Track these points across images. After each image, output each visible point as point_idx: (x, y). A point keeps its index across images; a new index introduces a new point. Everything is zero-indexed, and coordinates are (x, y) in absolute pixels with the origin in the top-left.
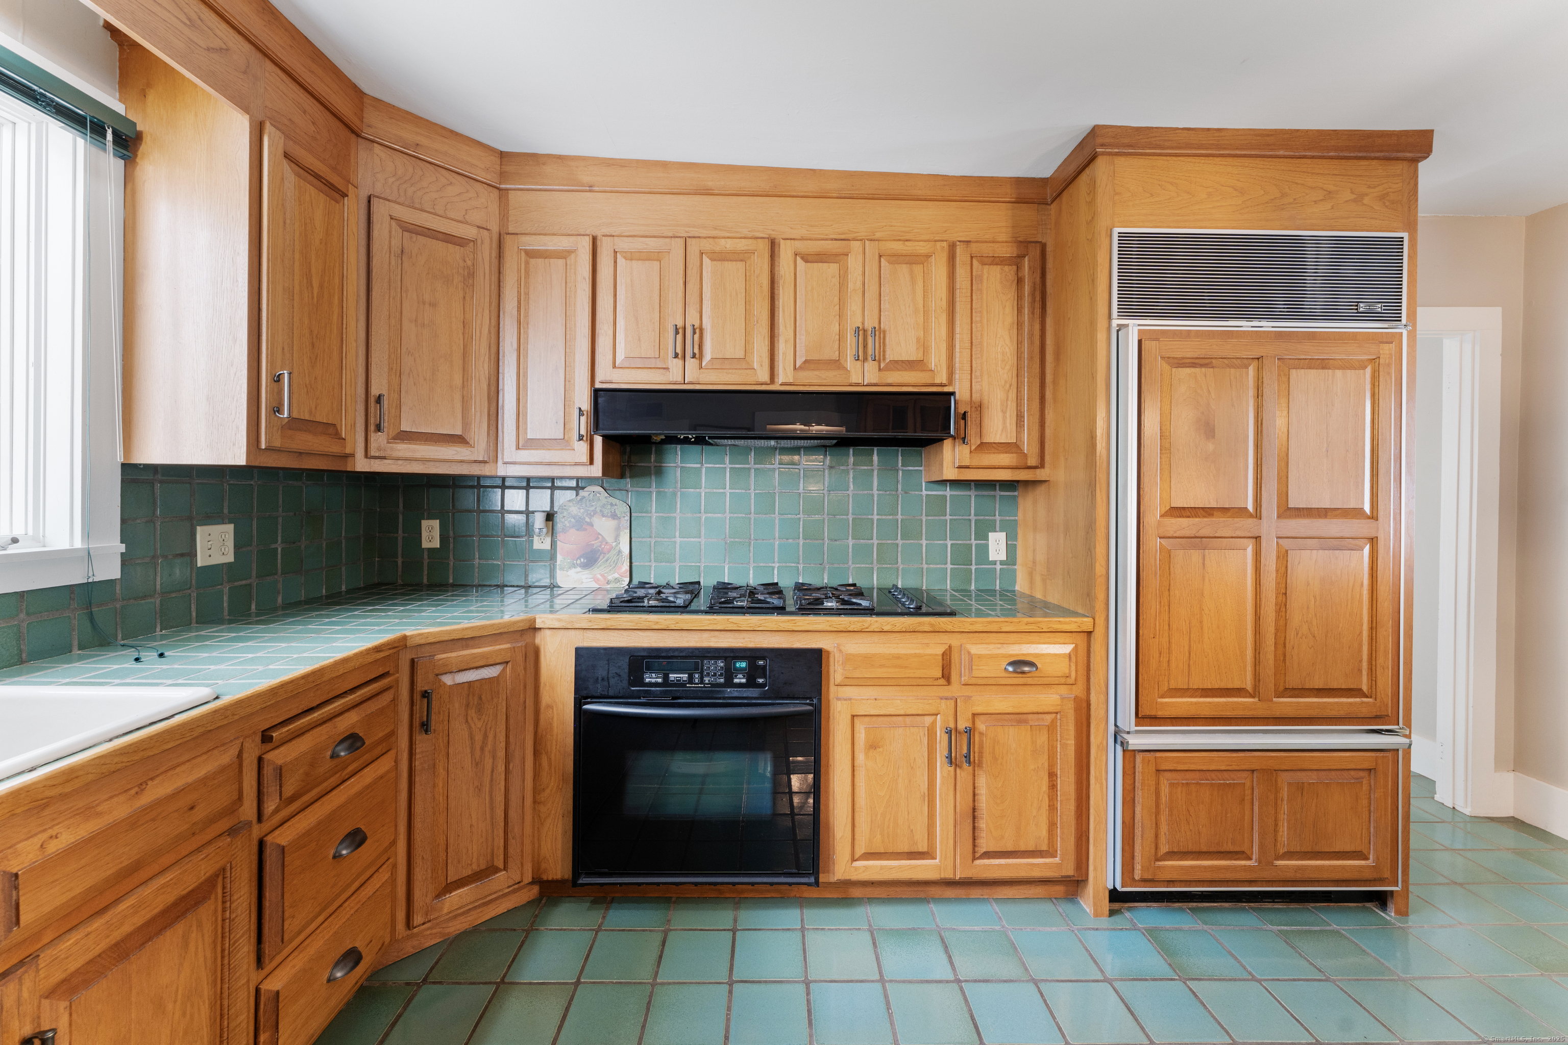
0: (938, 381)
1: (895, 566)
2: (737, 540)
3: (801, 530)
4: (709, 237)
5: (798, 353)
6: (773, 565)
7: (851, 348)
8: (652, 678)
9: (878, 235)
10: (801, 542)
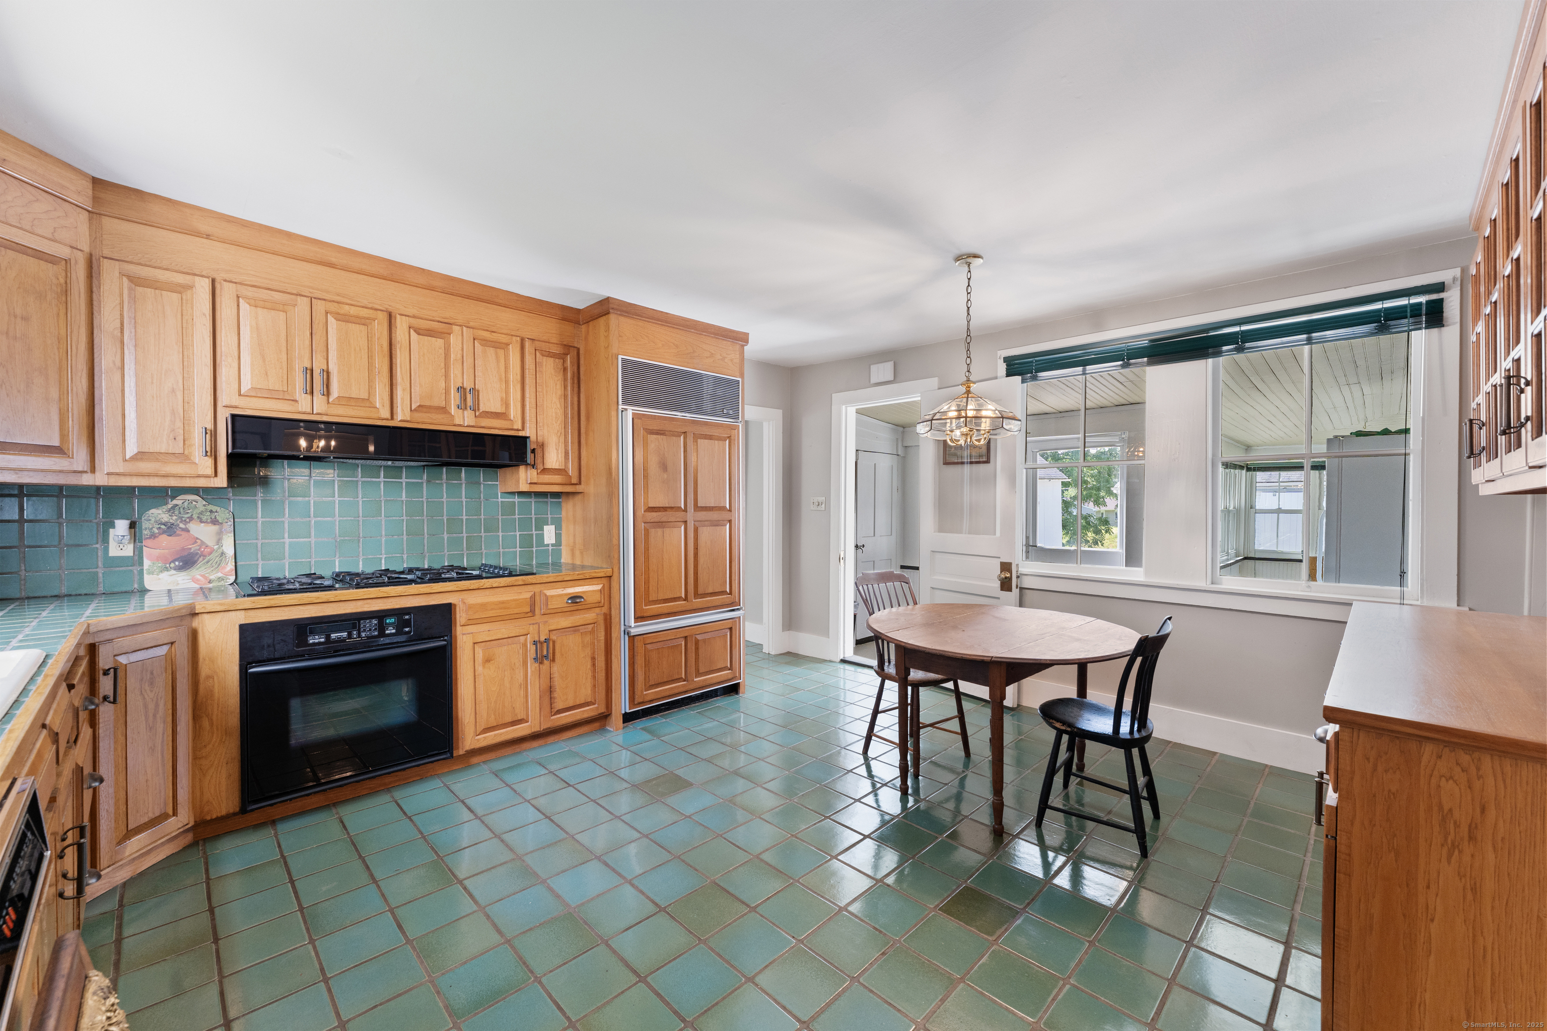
0: (515, 427)
1: (481, 551)
2: (346, 538)
3: (405, 528)
4: (333, 301)
5: (413, 399)
6: (381, 556)
7: (455, 400)
8: (316, 639)
9: (472, 324)
10: (405, 537)
